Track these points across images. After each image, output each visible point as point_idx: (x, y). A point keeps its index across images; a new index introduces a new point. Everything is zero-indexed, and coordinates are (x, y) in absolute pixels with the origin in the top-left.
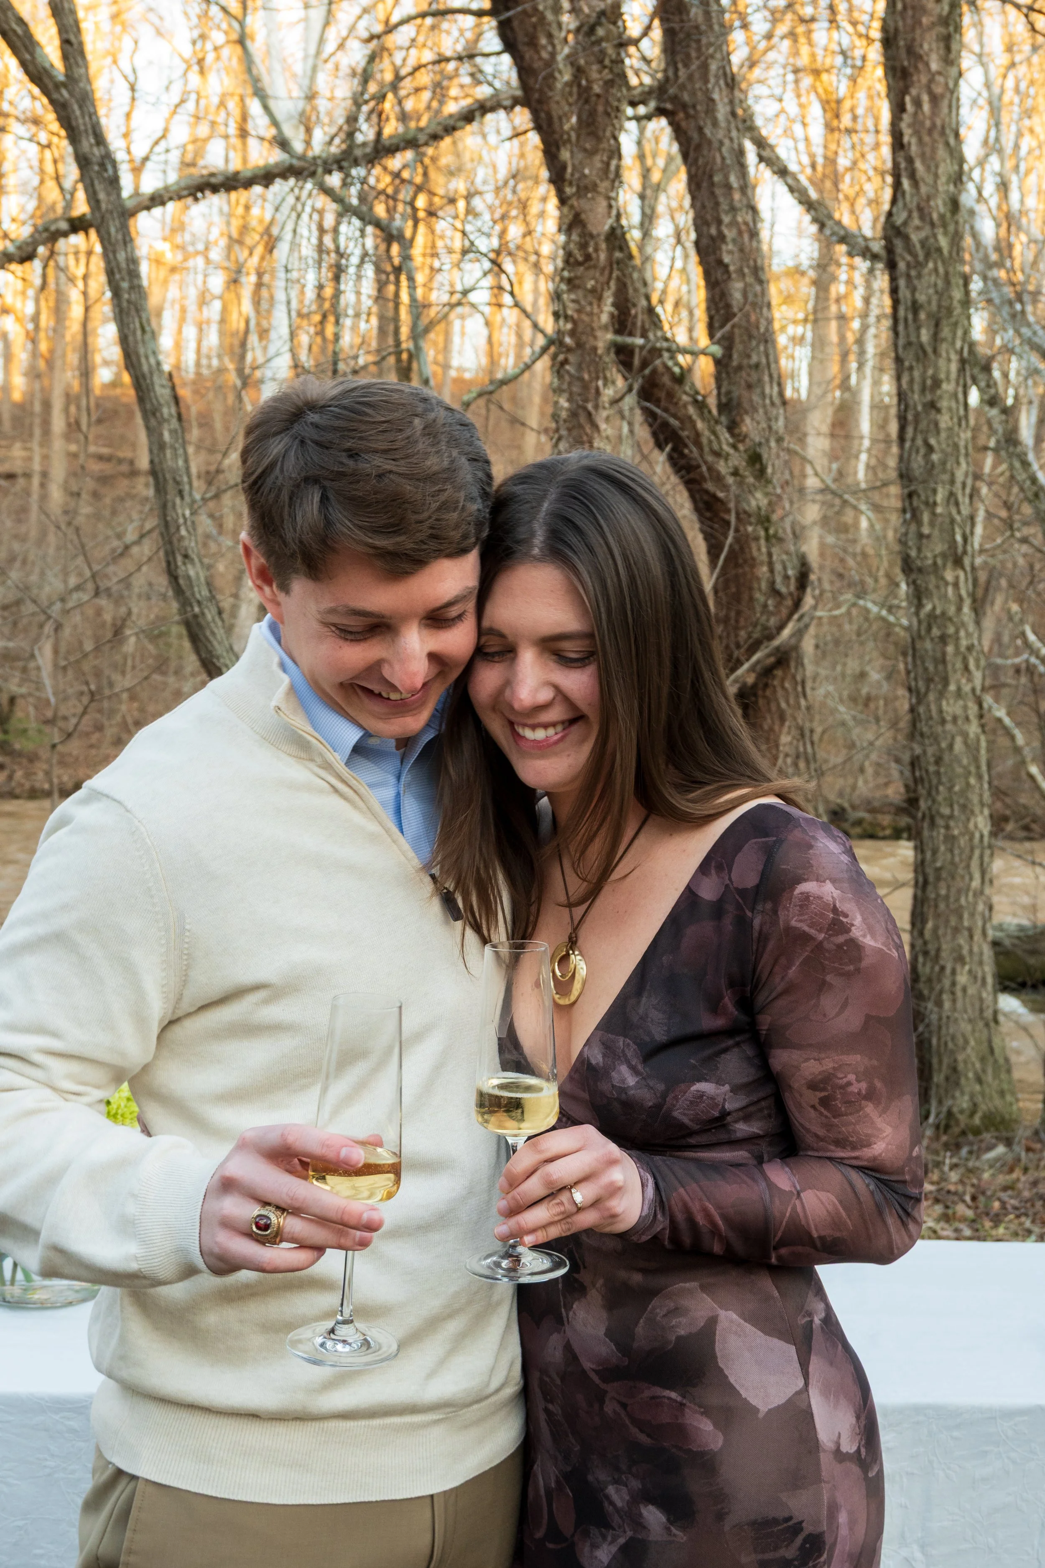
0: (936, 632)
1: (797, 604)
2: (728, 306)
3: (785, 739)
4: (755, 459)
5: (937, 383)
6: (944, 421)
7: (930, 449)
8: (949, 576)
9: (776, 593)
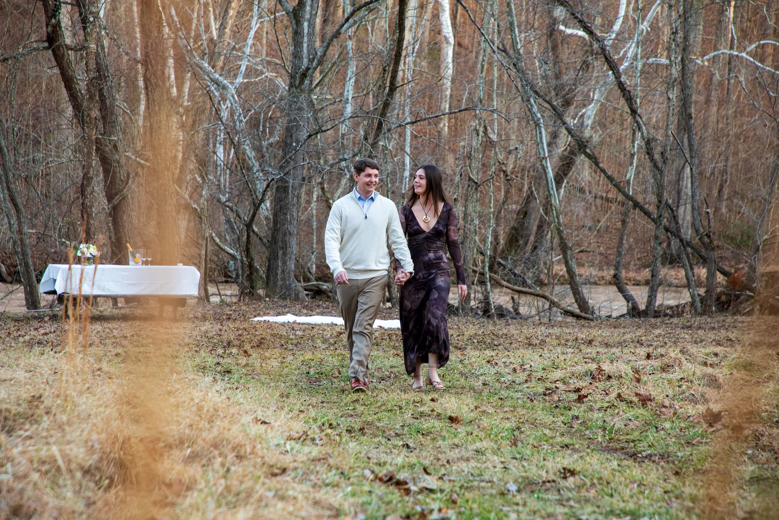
0: (163, 188)
1: (127, 183)
2: (106, 106)
3: (125, 218)
4: (115, 146)
5: (160, 122)
6: (163, 131)
7: (159, 139)
8: (166, 173)
9: (122, 180)
